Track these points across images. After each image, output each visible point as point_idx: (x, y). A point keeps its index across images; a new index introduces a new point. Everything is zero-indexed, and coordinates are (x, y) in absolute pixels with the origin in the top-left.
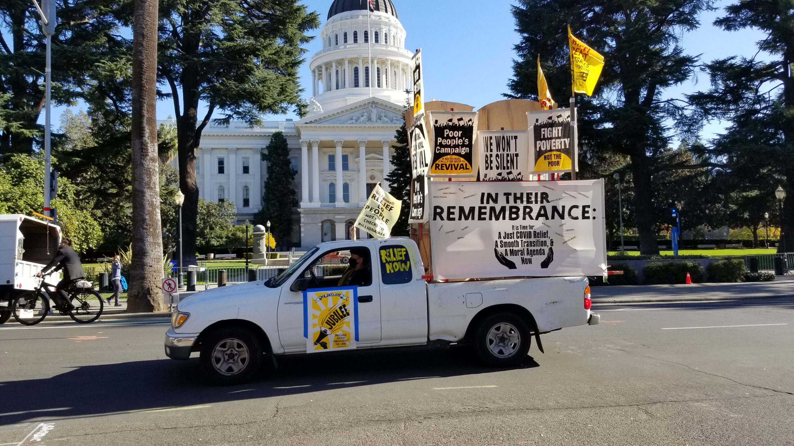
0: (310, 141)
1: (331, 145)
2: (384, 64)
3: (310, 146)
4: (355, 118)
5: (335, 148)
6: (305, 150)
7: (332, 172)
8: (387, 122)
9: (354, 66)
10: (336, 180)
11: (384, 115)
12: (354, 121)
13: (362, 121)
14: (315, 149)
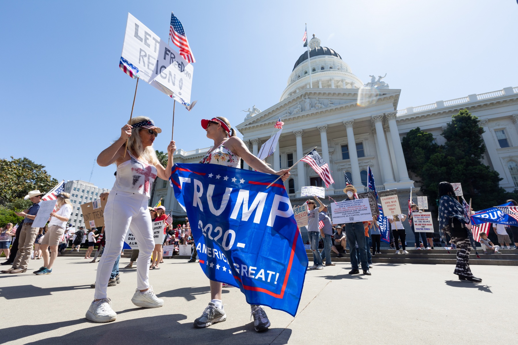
8: (321, 107)
13: (295, 113)
14: (255, 147)
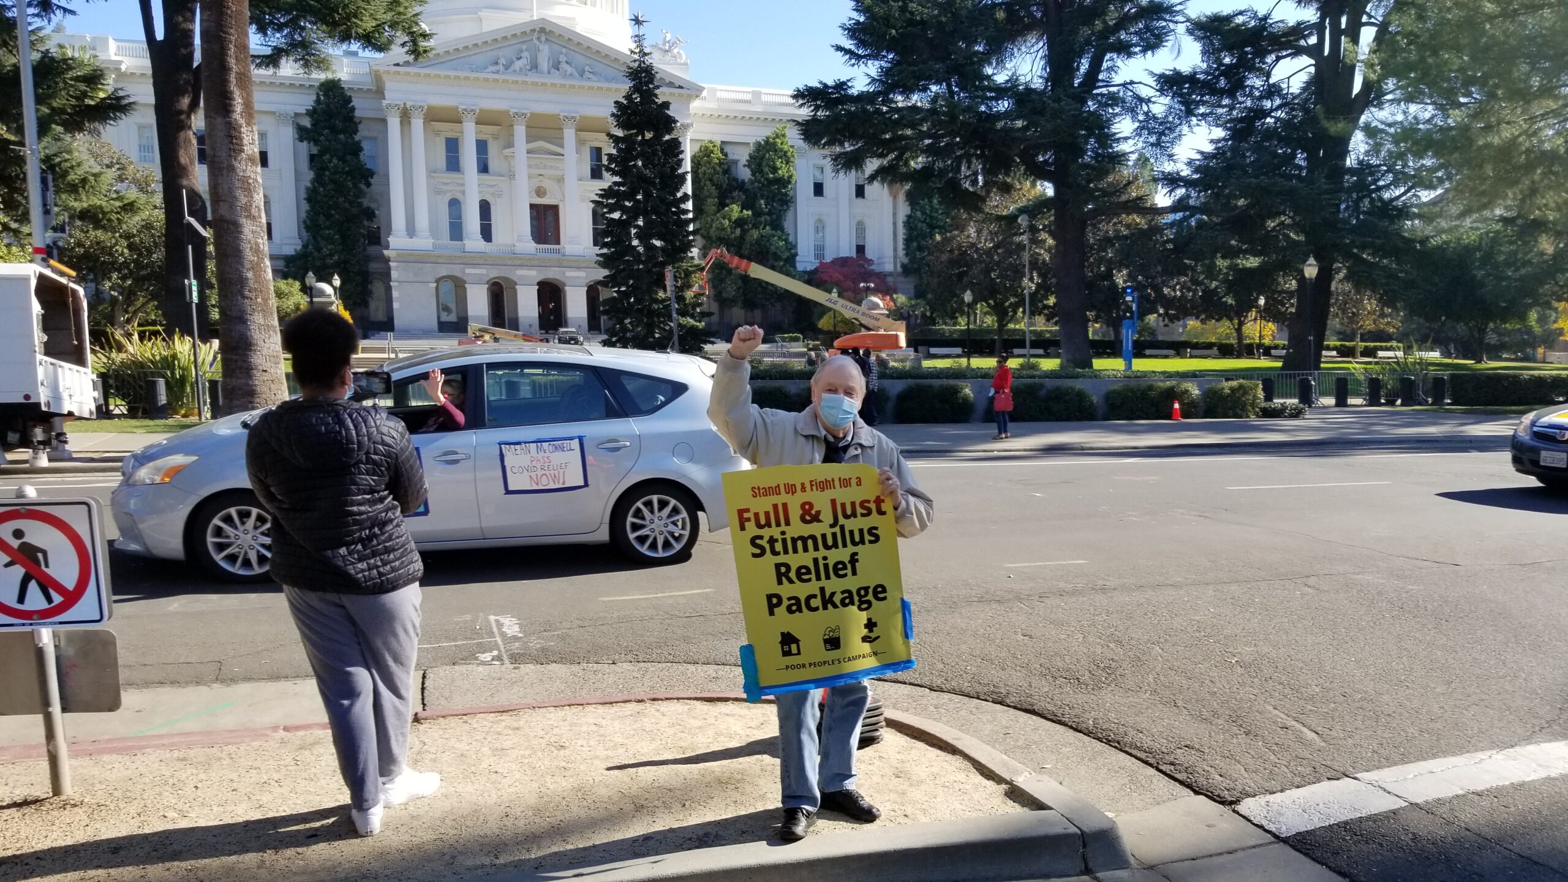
0: (405, 104)
1: (454, 117)
3: (405, 116)
4: (502, 61)
5: (461, 122)
6: (394, 124)
7: (454, 175)
10: (463, 192)
13: (518, 70)
14: (417, 123)
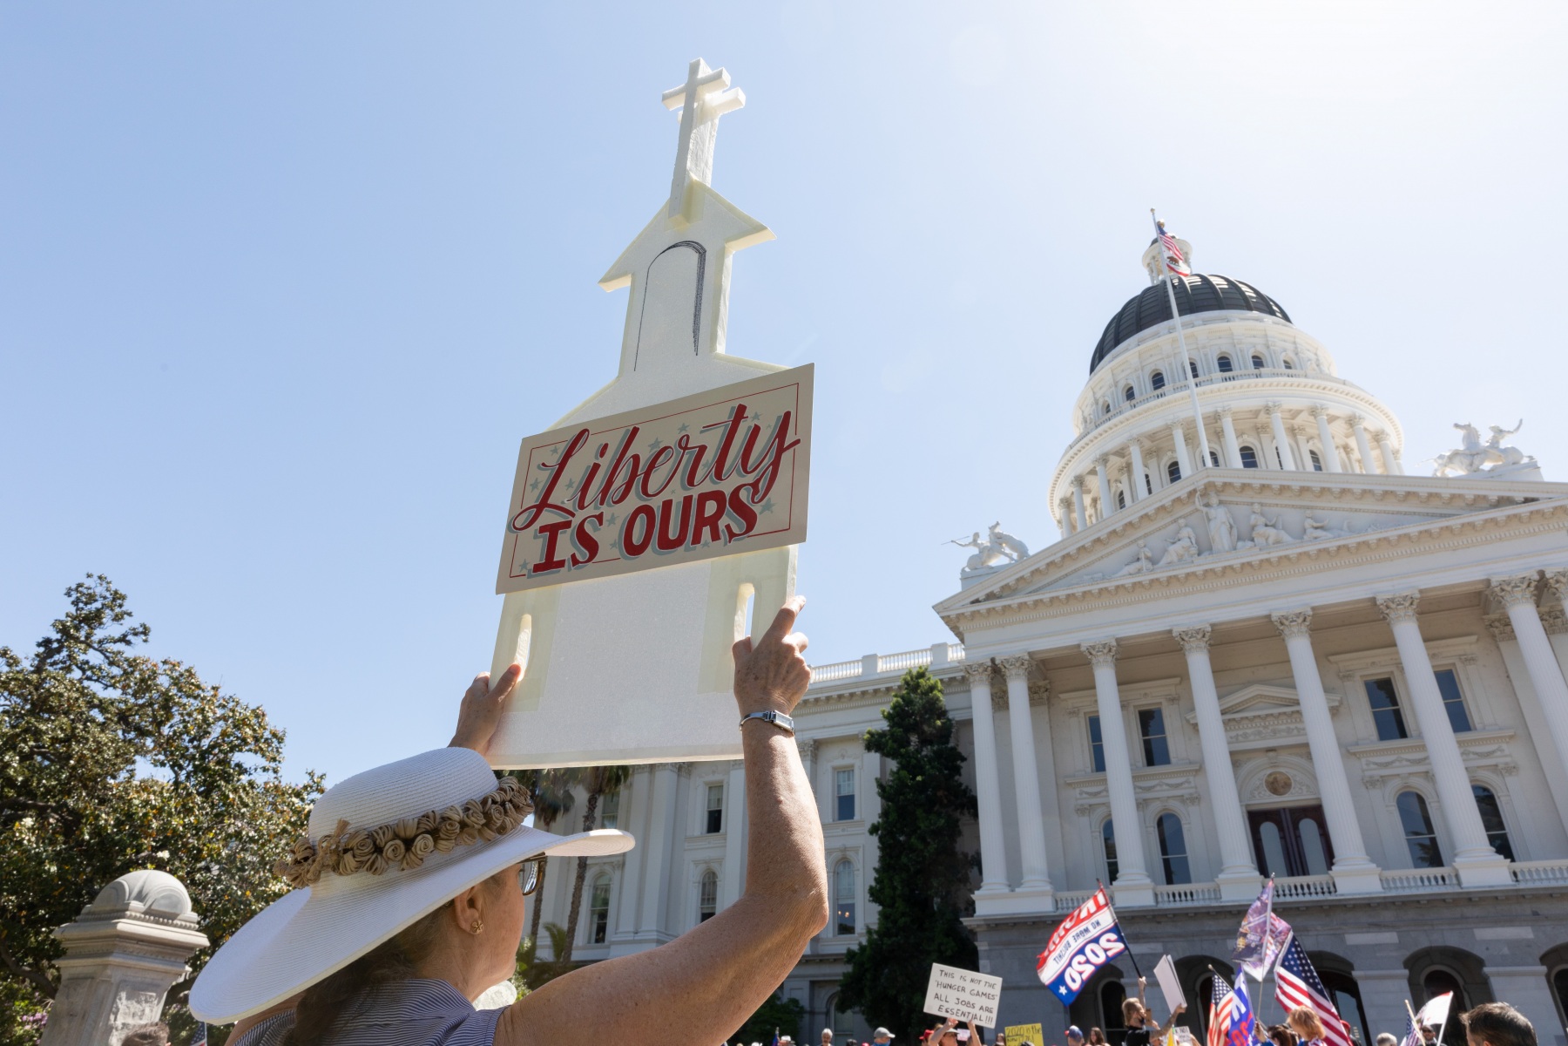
0: (993, 660)
2: (1266, 432)
4: (1148, 556)
6: (979, 695)
9: (1166, 461)
11: (1262, 520)
12: (1144, 563)
13: (1175, 558)
14: (1018, 690)
